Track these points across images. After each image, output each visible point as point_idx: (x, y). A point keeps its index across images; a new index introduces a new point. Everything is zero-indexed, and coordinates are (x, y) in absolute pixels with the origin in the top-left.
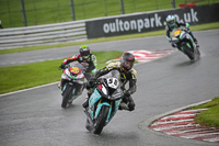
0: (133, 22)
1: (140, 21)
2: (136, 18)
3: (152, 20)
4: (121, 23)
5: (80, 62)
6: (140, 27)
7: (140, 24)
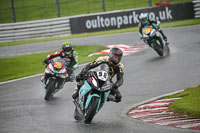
0: (113, 19)
1: (119, 18)
2: (116, 15)
3: (130, 17)
4: (102, 19)
5: (62, 57)
6: (119, 24)
7: (119, 21)
